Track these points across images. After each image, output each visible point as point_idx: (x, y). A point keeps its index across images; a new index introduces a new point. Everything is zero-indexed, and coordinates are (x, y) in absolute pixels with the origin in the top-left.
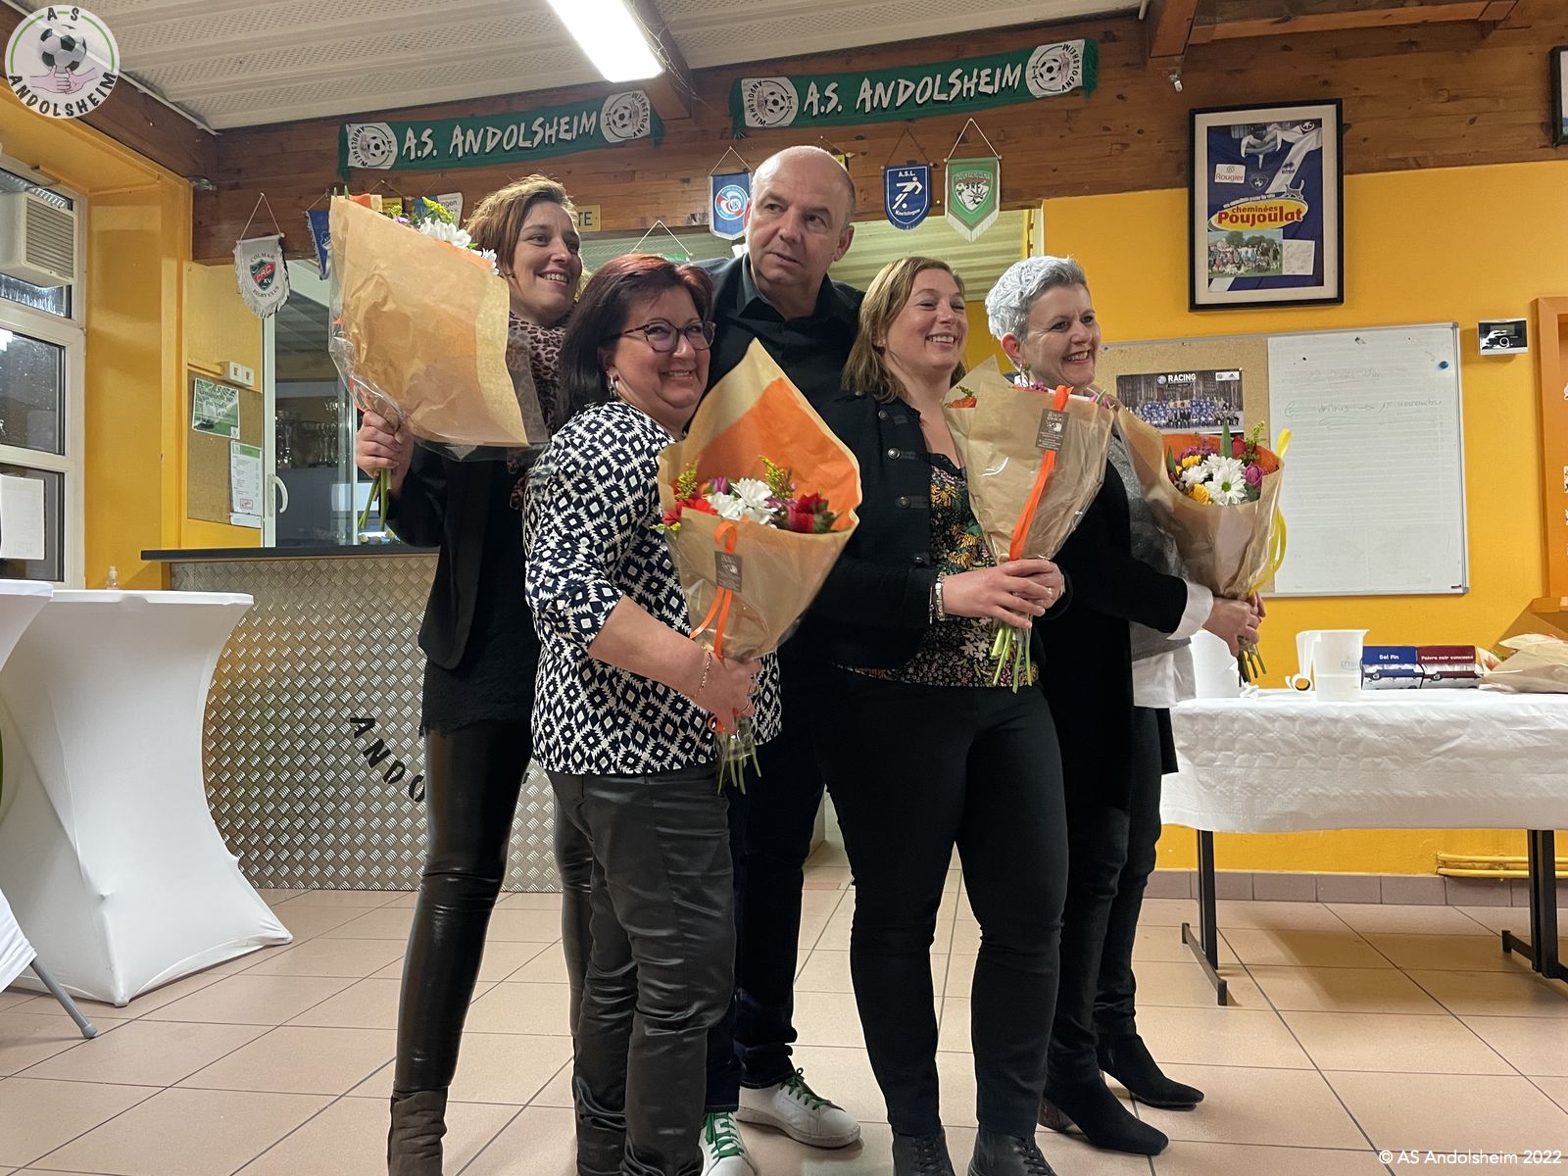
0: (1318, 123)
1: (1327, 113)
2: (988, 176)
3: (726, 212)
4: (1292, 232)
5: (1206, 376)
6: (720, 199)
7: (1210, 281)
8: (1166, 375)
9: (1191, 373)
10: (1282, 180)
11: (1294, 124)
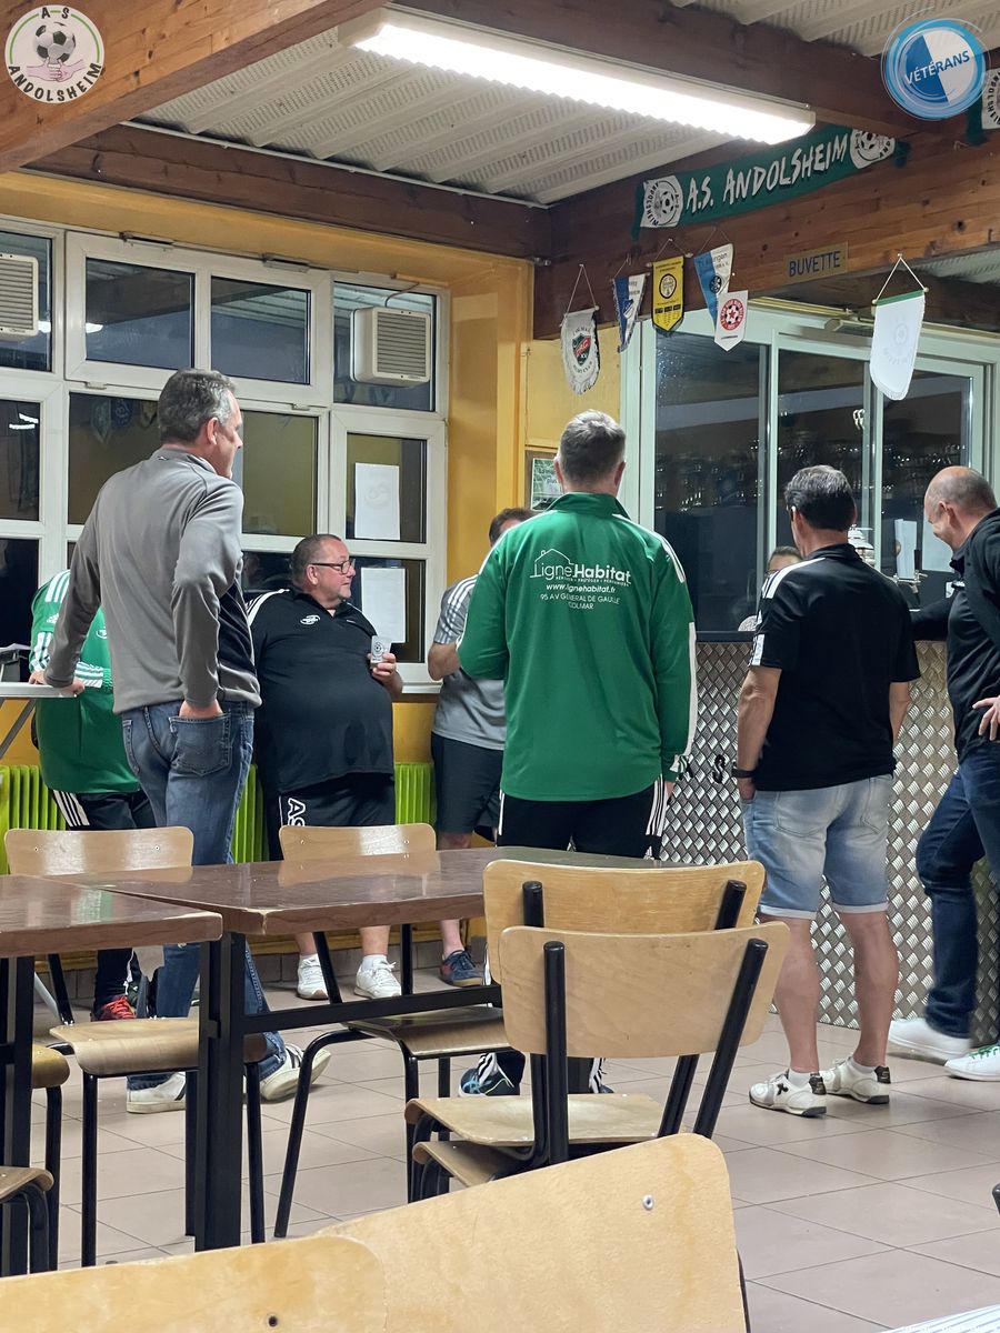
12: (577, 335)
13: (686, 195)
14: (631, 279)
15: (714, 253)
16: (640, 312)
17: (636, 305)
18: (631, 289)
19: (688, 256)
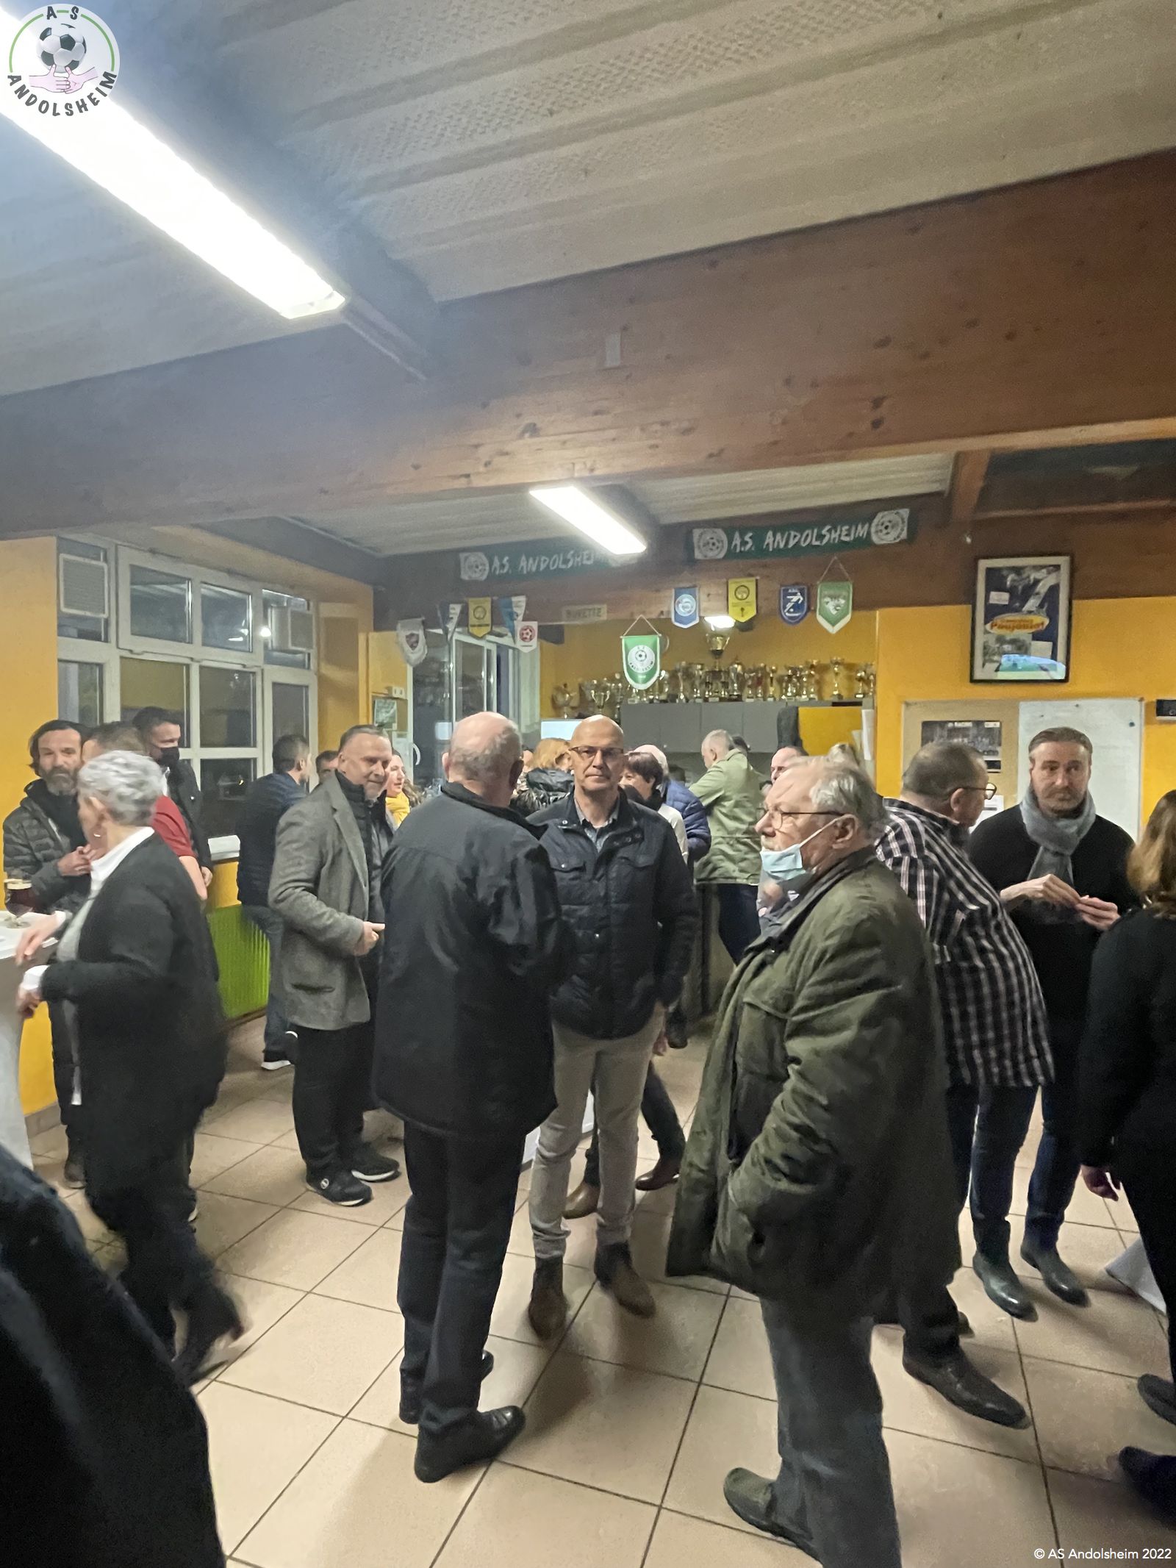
0: (1057, 567)
1: (1063, 561)
2: (845, 593)
3: (682, 612)
4: (1037, 637)
5: (978, 724)
6: (679, 602)
7: (984, 665)
8: (954, 722)
9: (969, 721)
10: (1032, 603)
11: (1042, 567)
12: (408, 633)
13: (491, 564)
14: (451, 606)
15: (514, 599)
16: (458, 625)
17: (455, 620)
18: (452, 611)
19: (495, 598)
